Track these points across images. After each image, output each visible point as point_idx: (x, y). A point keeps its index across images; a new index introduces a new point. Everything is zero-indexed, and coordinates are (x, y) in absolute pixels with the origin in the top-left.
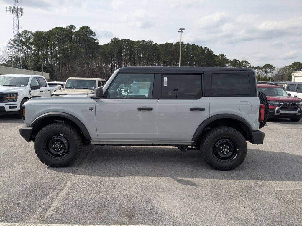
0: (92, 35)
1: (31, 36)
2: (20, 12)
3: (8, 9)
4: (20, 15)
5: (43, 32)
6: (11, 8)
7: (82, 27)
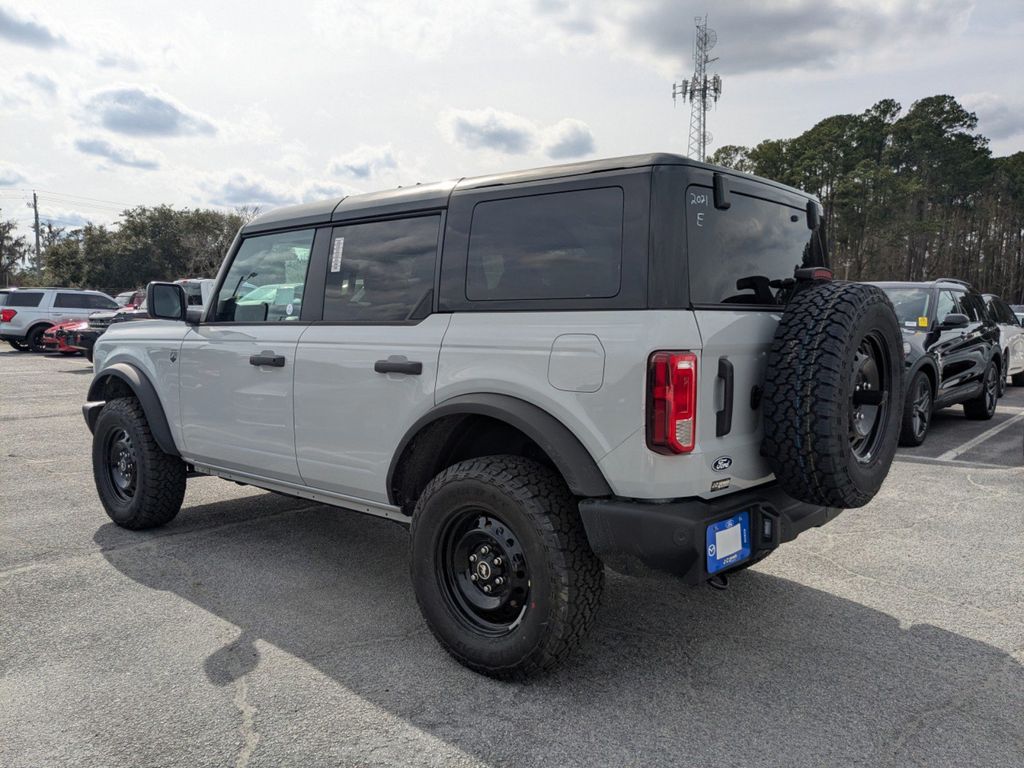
0: (962, 126)
1: (742, 161)
2: (710, 92)
3: (679, 90)
4: (710, 99)
5: (779, 142)
6: (686, 83)
7: (924, 100)
